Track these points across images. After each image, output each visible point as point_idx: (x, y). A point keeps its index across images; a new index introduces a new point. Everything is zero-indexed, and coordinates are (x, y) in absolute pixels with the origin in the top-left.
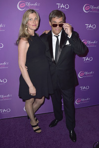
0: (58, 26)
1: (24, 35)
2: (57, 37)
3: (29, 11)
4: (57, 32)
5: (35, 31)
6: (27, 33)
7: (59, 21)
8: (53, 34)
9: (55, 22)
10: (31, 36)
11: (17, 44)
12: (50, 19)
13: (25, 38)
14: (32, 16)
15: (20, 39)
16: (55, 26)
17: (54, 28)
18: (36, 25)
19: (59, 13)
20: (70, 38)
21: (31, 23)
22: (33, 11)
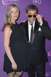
0: (32, 17)
1: (8, 24)
2: (32, 25)
3: (12, 5)
4: (32, 21)
5: (16, 20)
6: (10, 22)
7: (33, 13)
8: (29, 23)
9: (30, 14)
10: (13, 24)
11: (3, 30)
12: (27, 12)
13: (8, 26)
14: (14, 9)
15: (5, 26)
16: (30, 16)
17: (29, 18)
18: (17, 16)
19: (33, 7)
20: (41, 25)
21: (13, 15)
22: (14, 6)
